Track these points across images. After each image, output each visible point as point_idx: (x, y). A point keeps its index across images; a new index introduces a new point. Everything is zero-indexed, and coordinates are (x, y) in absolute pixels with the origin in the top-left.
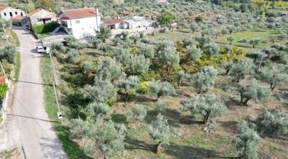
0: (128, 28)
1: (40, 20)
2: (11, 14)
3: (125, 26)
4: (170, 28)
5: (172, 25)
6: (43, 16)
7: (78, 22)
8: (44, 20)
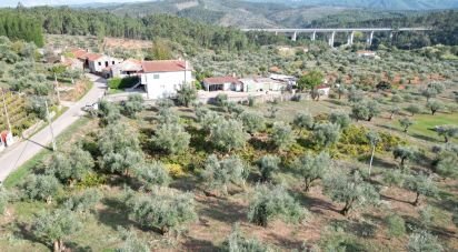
0: (242, 90)
1: (124, 72)
2: (107, 63)
3: (238, 88)
4: (314, 95)
5: (320, 90)
6: (128, 69)
7: (156, 77)
8: (128, 72)
